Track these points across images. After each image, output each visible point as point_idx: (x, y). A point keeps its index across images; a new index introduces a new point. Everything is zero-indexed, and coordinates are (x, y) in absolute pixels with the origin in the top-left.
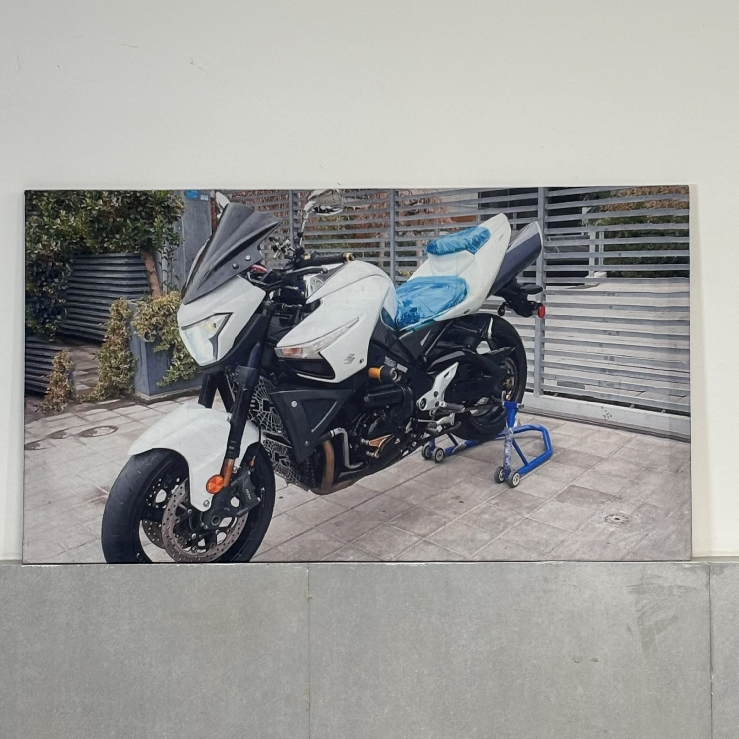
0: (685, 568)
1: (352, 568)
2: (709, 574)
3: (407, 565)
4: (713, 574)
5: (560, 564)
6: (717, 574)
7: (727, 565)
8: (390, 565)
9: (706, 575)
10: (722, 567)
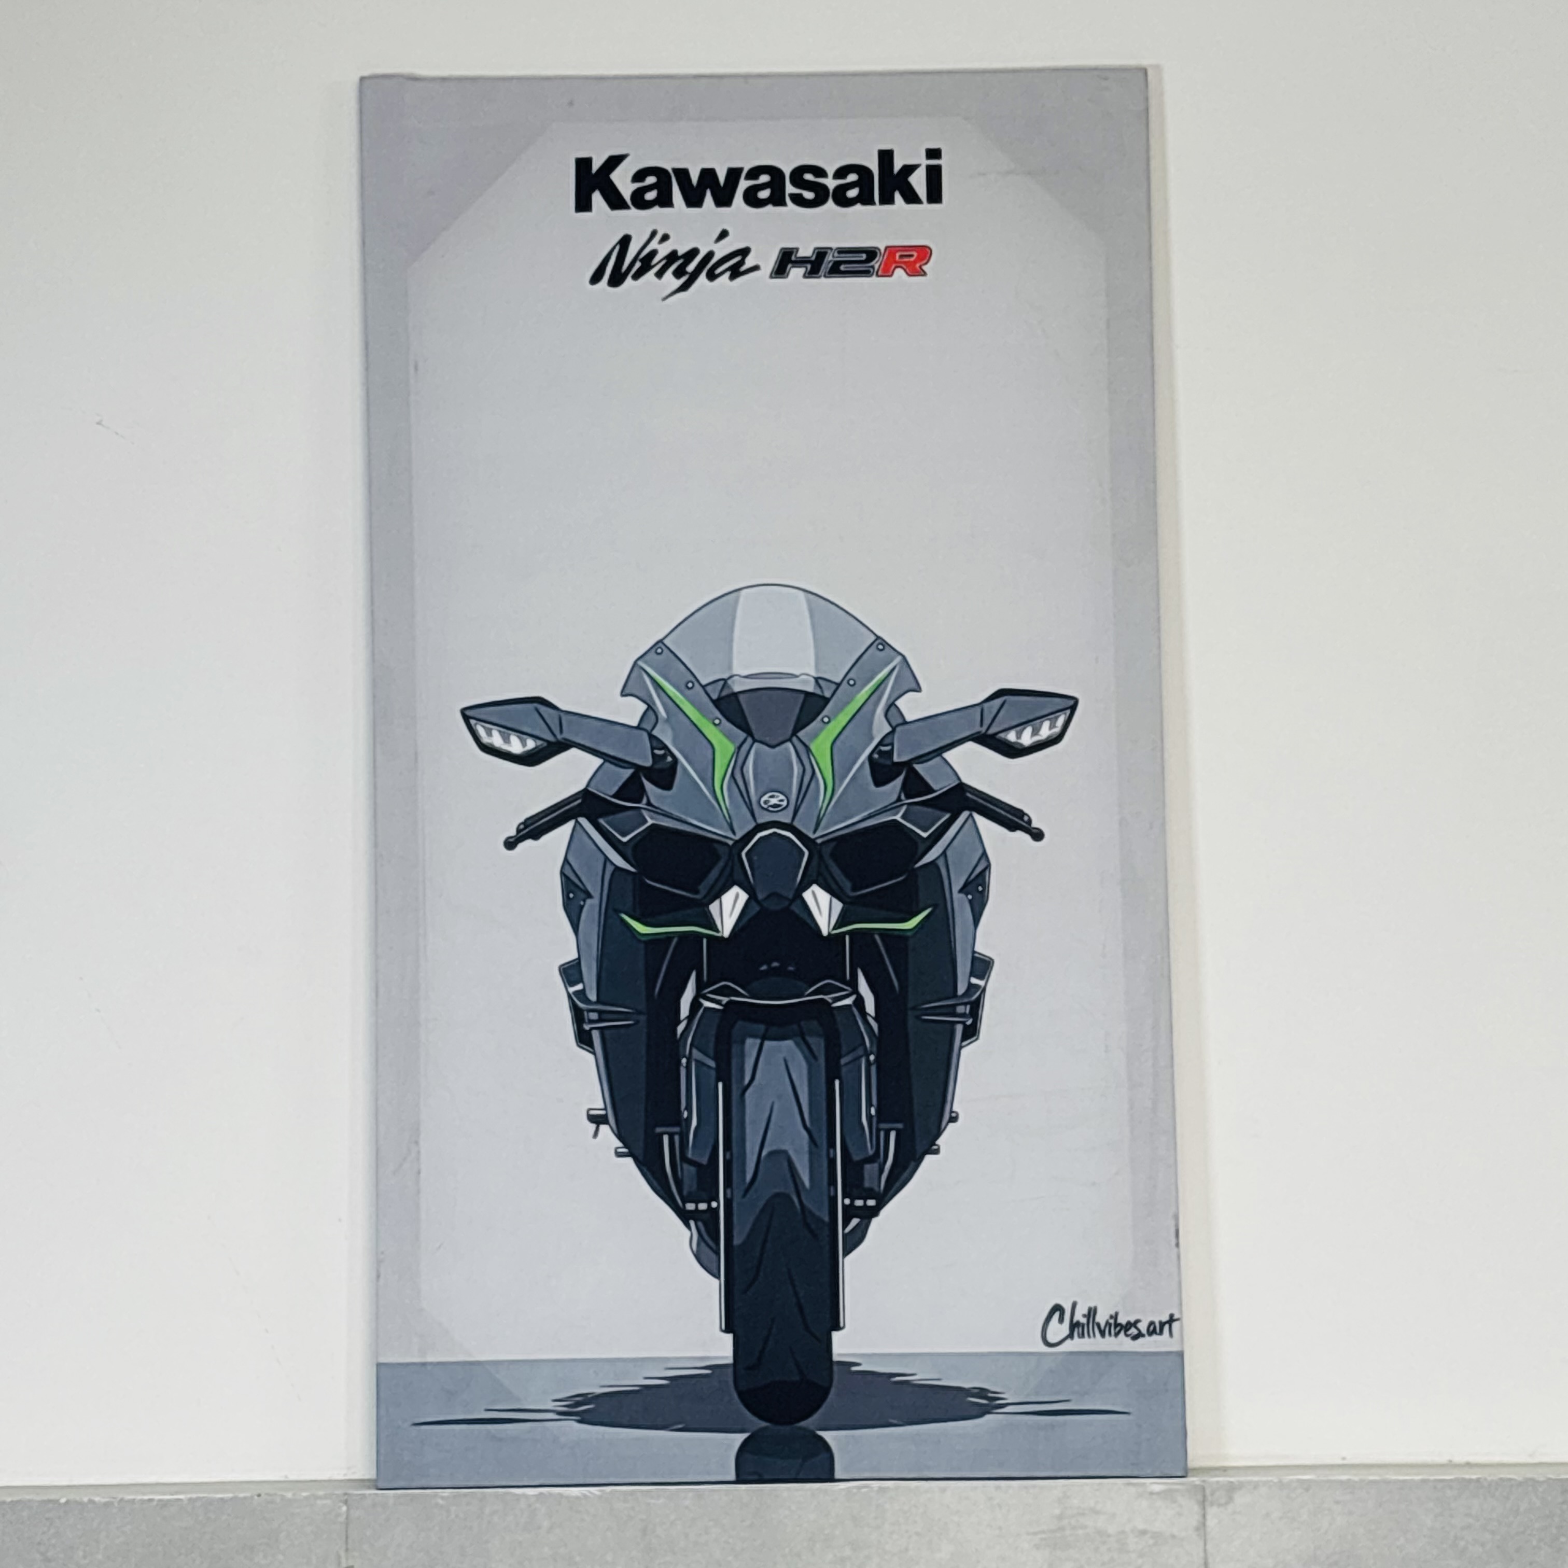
0: (1152, 1493)
1: (441, 1502)
2: (1203, 1503)
3: (561, 1495)
4: (1212, 1504)
5: (888, 1488)
6: (1219, 1505)
7: (1241, 1486)
8: (524, 1495)
9: (1196, 1508)
10: (1232, 1488)
